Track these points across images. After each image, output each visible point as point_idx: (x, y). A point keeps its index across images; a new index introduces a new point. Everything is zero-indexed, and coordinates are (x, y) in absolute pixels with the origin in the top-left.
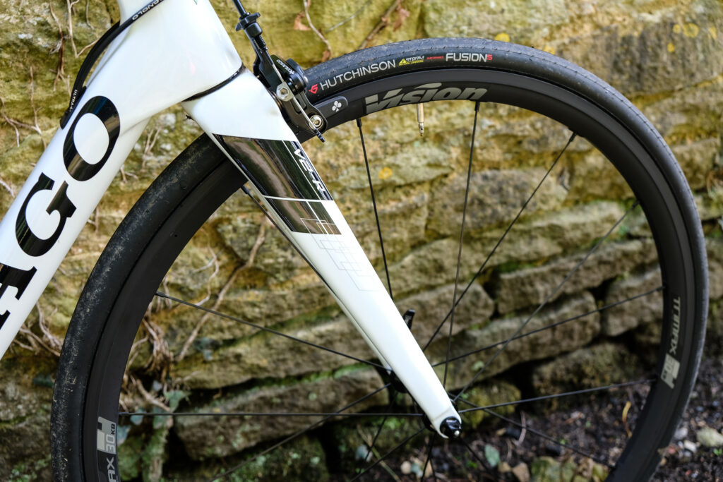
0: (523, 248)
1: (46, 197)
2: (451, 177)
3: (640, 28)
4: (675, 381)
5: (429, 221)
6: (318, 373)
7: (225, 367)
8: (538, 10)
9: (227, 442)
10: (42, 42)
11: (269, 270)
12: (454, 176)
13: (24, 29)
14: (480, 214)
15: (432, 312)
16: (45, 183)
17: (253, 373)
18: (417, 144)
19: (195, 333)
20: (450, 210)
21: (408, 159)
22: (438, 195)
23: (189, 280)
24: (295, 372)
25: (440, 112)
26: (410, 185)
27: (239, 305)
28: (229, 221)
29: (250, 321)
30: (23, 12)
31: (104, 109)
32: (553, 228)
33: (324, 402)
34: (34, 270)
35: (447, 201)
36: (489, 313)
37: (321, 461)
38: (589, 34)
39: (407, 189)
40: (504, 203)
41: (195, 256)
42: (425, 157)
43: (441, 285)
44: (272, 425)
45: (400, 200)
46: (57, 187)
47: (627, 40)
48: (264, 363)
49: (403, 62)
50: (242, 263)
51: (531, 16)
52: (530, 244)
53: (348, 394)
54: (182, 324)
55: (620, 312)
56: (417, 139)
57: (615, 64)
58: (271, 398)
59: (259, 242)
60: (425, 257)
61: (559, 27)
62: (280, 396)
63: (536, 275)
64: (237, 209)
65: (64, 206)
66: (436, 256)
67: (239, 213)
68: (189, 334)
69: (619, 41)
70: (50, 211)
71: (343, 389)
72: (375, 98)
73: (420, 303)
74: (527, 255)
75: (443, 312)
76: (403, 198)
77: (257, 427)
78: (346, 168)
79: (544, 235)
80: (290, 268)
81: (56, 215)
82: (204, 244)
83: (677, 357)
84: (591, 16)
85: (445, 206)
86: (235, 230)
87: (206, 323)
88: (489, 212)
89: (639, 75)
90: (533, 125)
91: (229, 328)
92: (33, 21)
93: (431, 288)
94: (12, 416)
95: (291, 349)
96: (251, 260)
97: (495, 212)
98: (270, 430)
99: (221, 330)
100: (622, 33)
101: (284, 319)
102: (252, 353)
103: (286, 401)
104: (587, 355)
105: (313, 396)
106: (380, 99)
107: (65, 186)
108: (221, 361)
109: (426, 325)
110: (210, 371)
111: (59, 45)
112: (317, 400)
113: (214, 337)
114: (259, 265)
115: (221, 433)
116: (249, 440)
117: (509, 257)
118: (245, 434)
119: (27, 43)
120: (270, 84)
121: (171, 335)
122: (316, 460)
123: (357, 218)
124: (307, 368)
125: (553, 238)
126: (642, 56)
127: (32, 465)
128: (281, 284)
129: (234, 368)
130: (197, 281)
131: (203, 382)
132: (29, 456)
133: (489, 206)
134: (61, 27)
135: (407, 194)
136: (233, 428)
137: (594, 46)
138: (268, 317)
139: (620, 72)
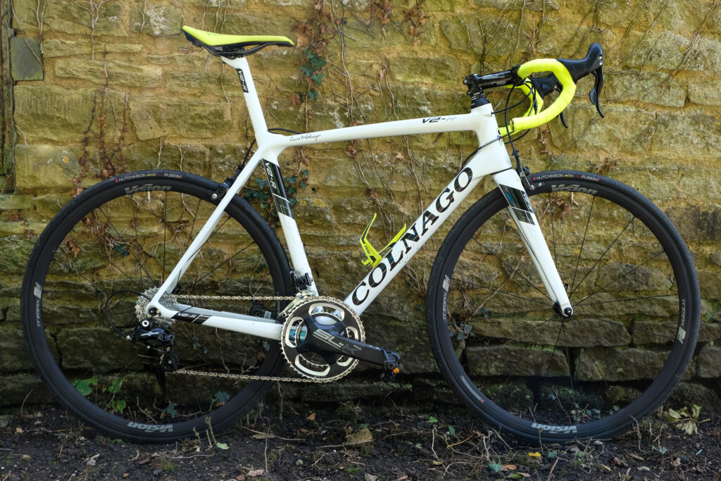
0: (646, 308)
1: (447, 194)
2: (610, 261)
3: (713, 210)
4: (683, 340)
5: (597, 279)
6: (535, 345)
7: (493, 326)
8: (655, 191)
9: (487, 368)
10: (450, 169)
11: (519, 283)
12: (611, 261)
13: (445, 164)
14: (623, 283)
15: (596, 329)
16: (448, 190)
17: (505, 335)
18: (594, 243)
19: (483, 304)
20: (608, 277)
21: (589, 248)
22: (602, 269)
23: (484, 278)
24: (524, 340)
25: (606, 230)
26: (589, 260)
27: (503, 297)
28: (505, 256)
29: (507, 306)
30: (446, 158)
31: (469, 171)
32: (664, 301)
33: (536, 362)
34: (438, 217)
35: (607, 272)
36: (628, 342)
37: (531, 398)
38: (684, 207)
39: (587, 262)
40: (636, 280)
41: (489, 268)
42: (597, 249)
43: (602, 317)
44: (509, 367)
45: (583, 266)
46: (451, 192)
47: (705, 214)
48: (510, 331)
49: (566, 176)
50: (508, 277)
51: (652, 193)
52: (651, 307)
53: (548, 361)
54: (478, 299)
55: (707, 364)
56: (594, 240)
57: (698, 224)
58: (511, 351)
59: (517, 268)
60: (594, 298)
61: (667, 201)
62: (515, 351)
63: (654, 325)
64: (509, 252)
65: (451, 198)
66: (599, 299)
67: (510, 254)
68: (480, 305)
69: (701, 213)
70: (447, 199)
71: (546, 358)
72: (555, 186)
73: (590, 322)
74: (649, 312)
75: (602, 331)
76: (585, 265)
77: (502, 365)
78: (559, 245)
79: (659, 305)
80: (529, 285)
81: (448, 201)
82: (494, 265)
83: (685, 328)
84: (685, 199)
85: (605, 275)
86: (507, 261)
87: (488, 301)
88: (628, 283)
89: (712, 232)
90: (653, 245)
91: (498, 307)
92: (449, 162)
93: (597, 317)
94: (403, 319)
95: (524, 328)
96: (512, 276)
97: (631, 284)
98: (508, 369)
99: (494, 307)
100: (702, 210)
101: (523, 311)
102: (506, 323)
103: (519, 355)
104: (687, 386)
105: (531, 357)
106: (557, 187)
107: (453, 192)
108: (491, 323)
109: (592, 336)
110: (486, 327)
111: (455, 171)
112: (533, 359)
113: (491, 310)
114: (515, 280)
115: (485, 361)
116: (498, 371)
117: (639, 311)
118: (496, 367)
119: (445, 168)
120: (518, 171)
121: (472, 303)
122: (528, 397)
123: (562, 269)
124: (530, 340)
125: (664, 307)
126: (714, 223)
127: (405, 347)
128: (523, 292)
129: (496, 329)
130: (487, 279)
131: (482, 331)
132: (405, 342)
133: (628, 280)
134: (457, 165)
135: (587, 264)
136: (491, 360)
137: (686, 213)
138: (516, 307)
139: (702, 229)
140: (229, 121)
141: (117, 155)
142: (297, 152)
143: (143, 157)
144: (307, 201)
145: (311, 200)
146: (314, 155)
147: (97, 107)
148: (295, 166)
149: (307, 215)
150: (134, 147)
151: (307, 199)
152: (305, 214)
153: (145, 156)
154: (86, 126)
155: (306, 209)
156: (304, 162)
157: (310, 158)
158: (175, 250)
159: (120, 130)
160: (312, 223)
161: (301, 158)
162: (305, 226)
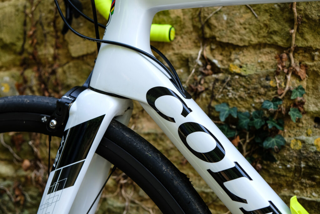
140: (178, 17)
141: (53, 78)
142: (281, 58)
143: (80, 80)
144: (303, 142)
145: (311, 140)
146: (313, 59)
147: (28, 20)
148: (278, 81)
149: (303, 165)
150: (69, 67)
151: (304, 137)
152: (300, 164)
153: (82, 78)
154: (20, 44)
155: (300, 156)
156: (295, 74)
157: (306, 66)
158: (120, 208)
159: (52, 46)
160: (313, 179)
161: (290, 66)
162: (302, 183)
